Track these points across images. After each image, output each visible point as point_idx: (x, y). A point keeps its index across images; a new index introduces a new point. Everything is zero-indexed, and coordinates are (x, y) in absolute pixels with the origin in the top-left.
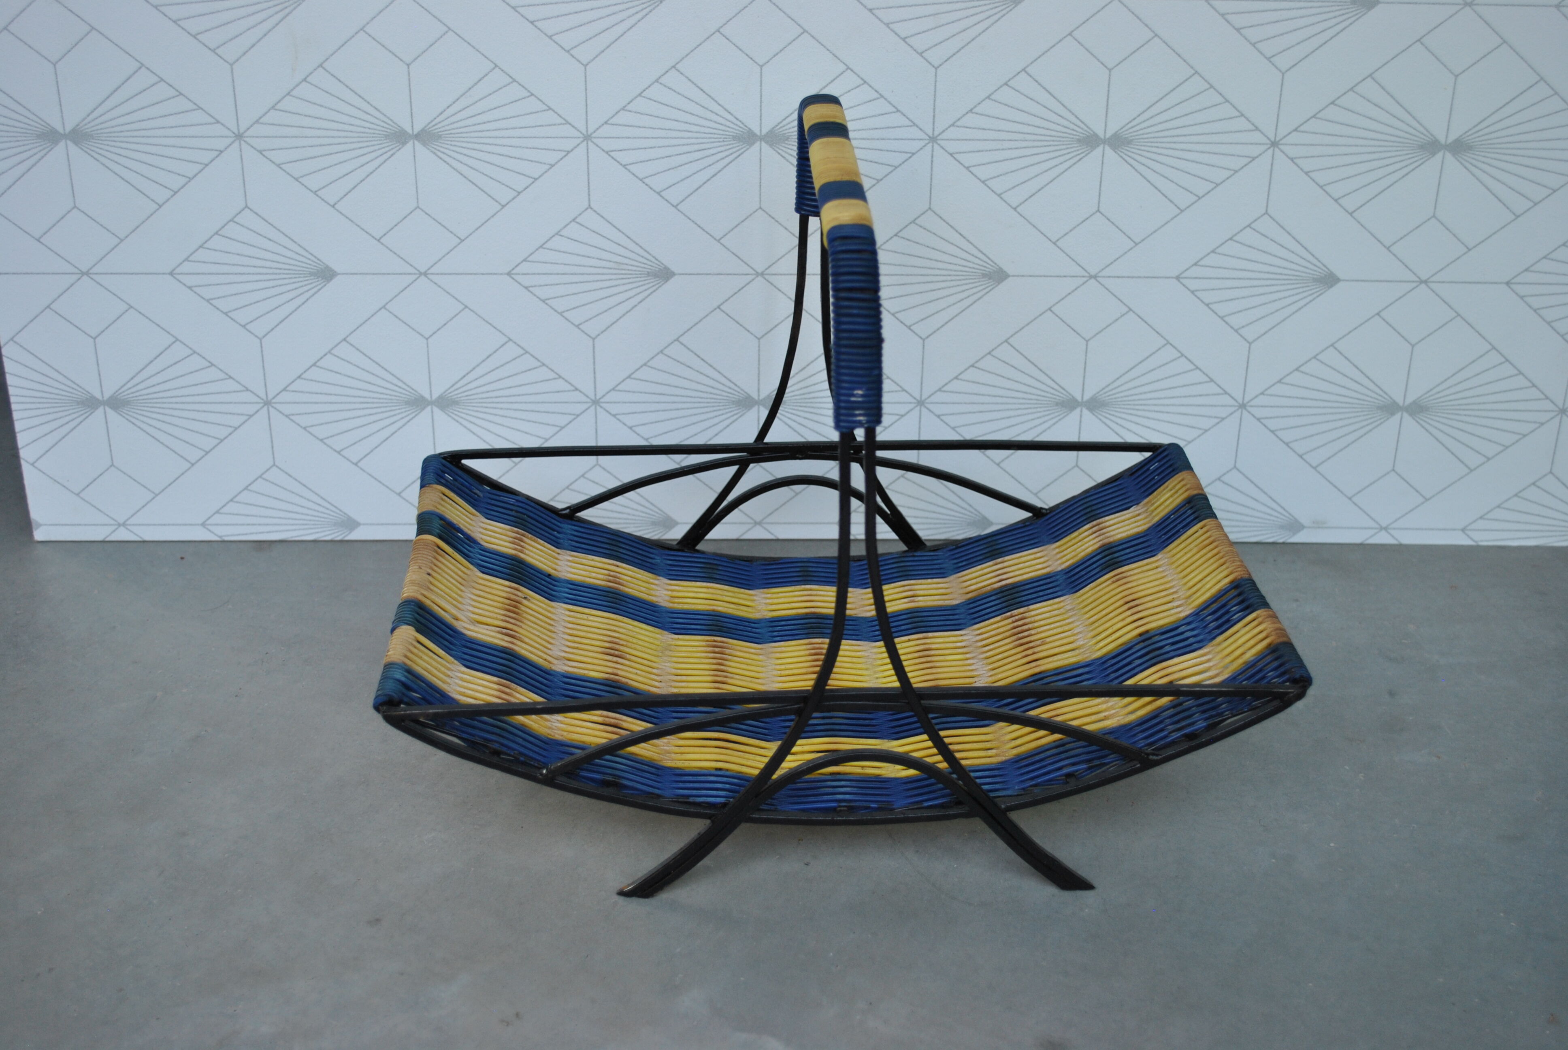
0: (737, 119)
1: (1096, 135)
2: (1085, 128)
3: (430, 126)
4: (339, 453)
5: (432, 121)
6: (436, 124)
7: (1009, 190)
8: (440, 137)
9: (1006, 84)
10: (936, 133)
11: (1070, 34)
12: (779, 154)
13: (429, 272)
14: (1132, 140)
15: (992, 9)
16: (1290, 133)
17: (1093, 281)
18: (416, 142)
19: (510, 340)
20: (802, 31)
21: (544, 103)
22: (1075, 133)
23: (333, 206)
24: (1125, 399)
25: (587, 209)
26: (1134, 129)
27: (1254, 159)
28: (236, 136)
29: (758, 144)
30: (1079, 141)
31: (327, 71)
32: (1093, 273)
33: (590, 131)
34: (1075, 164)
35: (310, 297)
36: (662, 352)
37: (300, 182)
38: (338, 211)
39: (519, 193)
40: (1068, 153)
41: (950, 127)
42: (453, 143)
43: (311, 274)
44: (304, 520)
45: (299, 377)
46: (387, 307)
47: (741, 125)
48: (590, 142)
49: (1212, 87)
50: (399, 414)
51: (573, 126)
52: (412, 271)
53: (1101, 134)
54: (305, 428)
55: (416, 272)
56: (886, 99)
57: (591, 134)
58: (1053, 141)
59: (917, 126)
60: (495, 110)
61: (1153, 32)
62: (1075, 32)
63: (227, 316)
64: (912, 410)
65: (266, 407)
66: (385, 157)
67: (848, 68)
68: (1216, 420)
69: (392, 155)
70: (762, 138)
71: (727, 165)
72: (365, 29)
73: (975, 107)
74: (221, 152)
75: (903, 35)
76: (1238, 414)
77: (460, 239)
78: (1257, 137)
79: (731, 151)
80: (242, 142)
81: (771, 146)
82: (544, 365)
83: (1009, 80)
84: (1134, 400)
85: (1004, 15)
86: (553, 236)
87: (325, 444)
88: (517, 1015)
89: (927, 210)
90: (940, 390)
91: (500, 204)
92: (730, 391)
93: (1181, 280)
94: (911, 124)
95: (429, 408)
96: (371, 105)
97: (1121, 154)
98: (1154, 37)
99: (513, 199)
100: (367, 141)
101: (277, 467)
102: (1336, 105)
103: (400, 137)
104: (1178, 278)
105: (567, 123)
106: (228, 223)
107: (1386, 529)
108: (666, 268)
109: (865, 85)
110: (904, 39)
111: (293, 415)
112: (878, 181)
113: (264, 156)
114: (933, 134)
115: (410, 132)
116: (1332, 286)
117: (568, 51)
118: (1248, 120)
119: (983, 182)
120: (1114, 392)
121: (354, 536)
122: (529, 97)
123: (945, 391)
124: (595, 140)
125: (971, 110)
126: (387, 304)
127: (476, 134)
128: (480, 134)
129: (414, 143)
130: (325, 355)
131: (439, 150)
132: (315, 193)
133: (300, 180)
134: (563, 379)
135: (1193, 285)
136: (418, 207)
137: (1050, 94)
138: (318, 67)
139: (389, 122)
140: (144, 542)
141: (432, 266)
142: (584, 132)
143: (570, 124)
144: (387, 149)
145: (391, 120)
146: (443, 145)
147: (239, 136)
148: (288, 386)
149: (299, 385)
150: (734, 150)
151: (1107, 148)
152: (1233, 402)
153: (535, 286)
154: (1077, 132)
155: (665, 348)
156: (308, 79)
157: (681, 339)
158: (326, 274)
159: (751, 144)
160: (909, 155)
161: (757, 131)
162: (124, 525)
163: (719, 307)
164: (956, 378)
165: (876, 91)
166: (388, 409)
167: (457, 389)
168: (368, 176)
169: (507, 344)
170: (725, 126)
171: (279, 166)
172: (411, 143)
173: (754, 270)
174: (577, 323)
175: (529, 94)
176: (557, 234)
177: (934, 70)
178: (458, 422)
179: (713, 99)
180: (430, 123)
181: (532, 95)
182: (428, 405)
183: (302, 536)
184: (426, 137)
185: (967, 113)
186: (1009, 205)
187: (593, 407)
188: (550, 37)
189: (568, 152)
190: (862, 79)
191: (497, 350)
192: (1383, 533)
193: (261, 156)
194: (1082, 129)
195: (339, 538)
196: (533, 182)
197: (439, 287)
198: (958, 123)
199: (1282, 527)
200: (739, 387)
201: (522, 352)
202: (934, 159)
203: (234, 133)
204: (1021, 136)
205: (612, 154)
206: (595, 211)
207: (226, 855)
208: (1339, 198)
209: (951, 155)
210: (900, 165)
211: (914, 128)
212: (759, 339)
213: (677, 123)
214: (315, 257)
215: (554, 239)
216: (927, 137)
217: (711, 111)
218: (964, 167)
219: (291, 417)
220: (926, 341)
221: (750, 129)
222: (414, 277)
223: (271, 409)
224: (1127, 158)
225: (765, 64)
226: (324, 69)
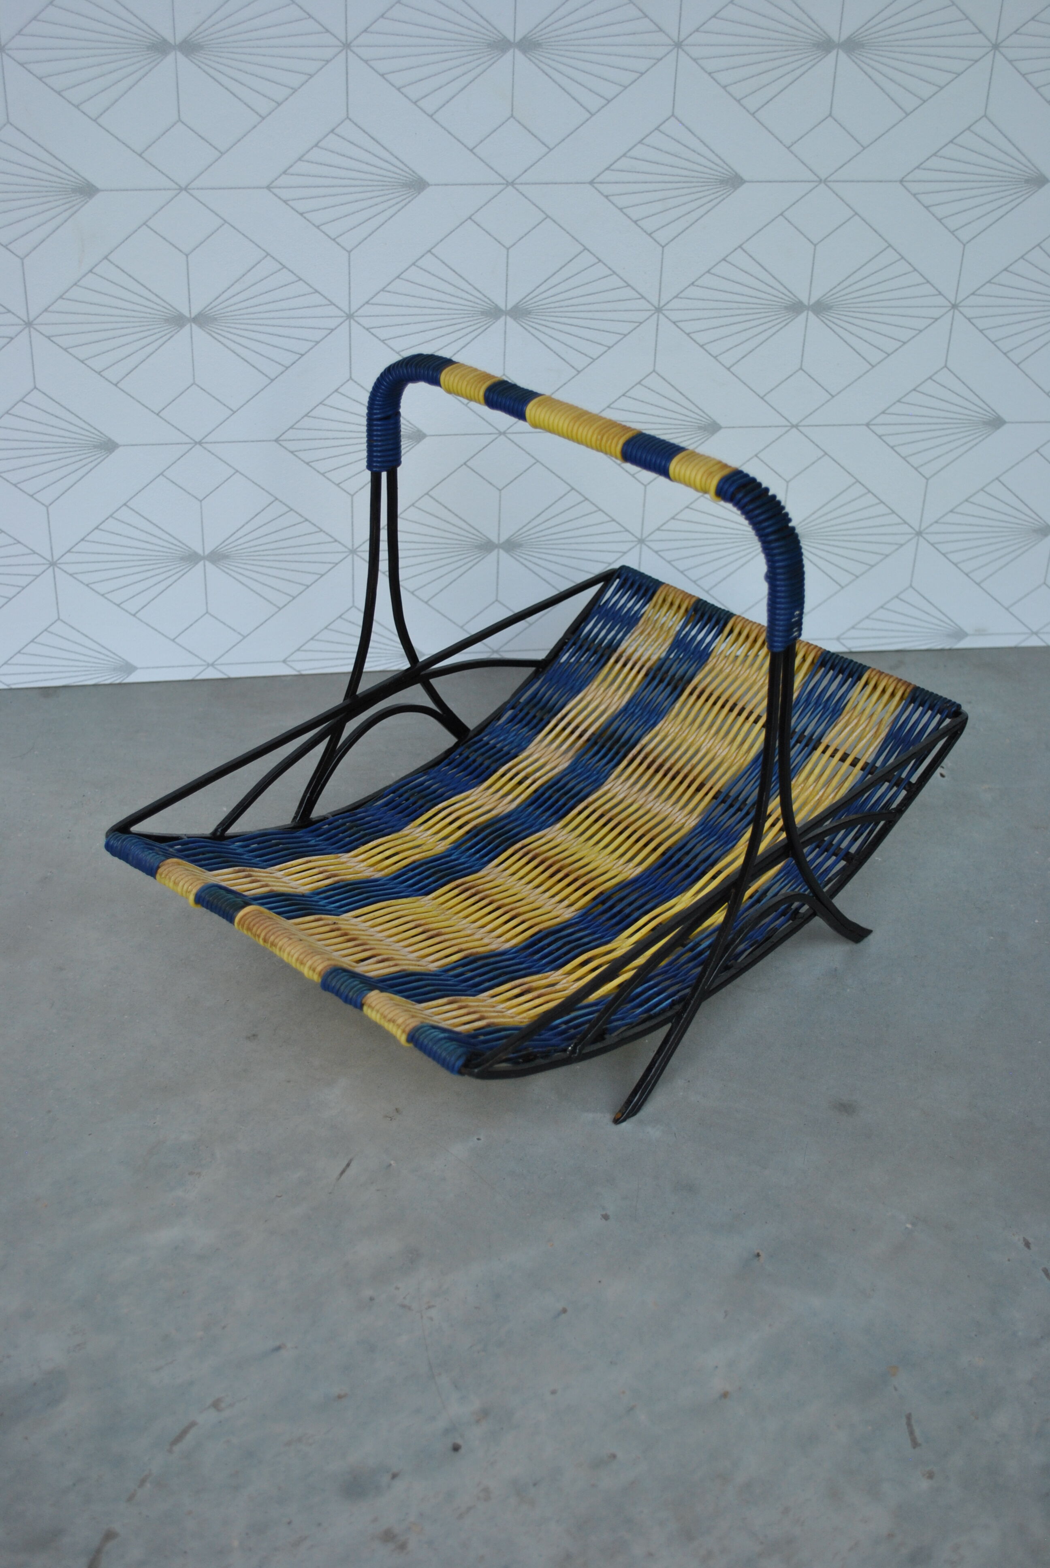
0: (485, 297)
1: (801, 302)
2: (792, 297)
3: (207, 309)
4: (118, 605)
5: (208, 306)
6: (212, 308)
7: (724, 352)
8: (216, 319)
9: (724, 259)
10: (662, 304)
11: (781, 214)
12: (522, 326)
13: (204, 441)
14: (831, 307)
15: (714, 193)
16: (968, 297)
17: (794, 430)
18: (193, 325)
19: (277, 499)
20: (544, 216)
22: (783, 301)
23: (116, 385)
24: (819, 531)
25: (348, 380)
26: (834, 296)
27: (936, 319)
28: (26, 324)
29: (503, 319)
30: (786, 308)
31: (112, 263)
32: (795, 423)
34: (781, 328)
35: (94, 468)
36: (413, 505)
37: (86, 364)
38: (120, 389)
39: (287, 368)
40: (776, 319)
41: (674, 298)
42: (227, 325)
43: (95, 447)
44: (86, 667)
45: (83, 540)
46: (165, 473)
47: (489, 302)
48: (352, 321)
49: (902, 258)
50: (174, 569)
51: (337, 307)
52: (187, 440)
53: (805, 302)
54: (87, 585)
55: (192, 441)
56: (618, 275)
58: (763, 308)
59: (645, 299)
60: (266, 294)
61: (854, 211)
62: (786, 213)
63: (16, 487)
64: (633, 547)
65: (52, 568)
66: (164, 339)
67: (585, 249)
68: (896, 547)
69: (171, 337)
71: (476, 337)
72: (148, 223)
73: (697, 280)
74: (12, 338)
75: (635, 218)
76: (914, 541)
77: (232, 410)
78: (940, 300)
79: (479, 325)
80: (32, 329)
81: (515, 319)
82: (307, 520)
83: (727, 256)
84: (826, 532)
85: (724, 199)
86: (318, 405)
87: (106, 598)
88: (397, 1110)
89: (651, 373)
90: (658, 529)
91: (269, 378)
92: (473, 537)
93: (871, 427)
94: (639, 296)
95: (202, 563)
96: (152, 293)
97: (823, 319)
98: (854, 216)
99: (282, 373)
100: (148, 325)
101: (62, 621)
102: (1008, 271)
103: (178, 321)
104: (867, 425)
105: (332, 304)
106: (18, 402)
107: (1036, 633)
108: (419, 431)
109: (600, 264)
110: (635, 222)
111: (77, 573)
112: (609, 348)
113: (52, 341)
114: (659, 305)
115: (188, 315)
116: (999, 428)
117: (334, 240)
118: (933, 286)
119: (702, 346)
121: (133, 678)
122: (297, 281)
123: (662, 530)
124: (356, 319)
125: (693, 284)
126: (165, 470)
127: (248, 316)
128: (251, 316)
129: (191, 326)
130: (107, 519)
131: (214, 332)
132: (99, 373)
133: (86, 362)
134: (324, 532)
135: (880, 430)
136: (194, 383)
137: (762, 267)
138: (104, 259)
139: (169, 307)
141: (206, 436)
142: (347, 311)
143: (334, 305)
144: (167, 332)
145: (171, 306)
146: (218, 327)
147: (29, 324)
148: (72, 548)
149: (83, 547)
150: (482, 324)
151: (811, 314)
152: (910, 530)
153: (300, 450)
154: (785, 300)
155: (417, 501)
156: (94, 271)
158: (109, 446)
159: (497, 318)
160: (637, 324)
161: (503, 307)
163: (465, 464)
164: (673, 518)
166: (164, 565)
167: (227, 545)
168: (149, 356)
169: (274, 503)
170: (474, 302)
171: (65, 350)
172: (188, 325)
173: (497, 430)
174: (337, 483)
175: (297, 279)
176: (321, 403)
177: (661, 248)
178: (228, 573)
179: (464, 279)
180: (206, 307)
181: (300, 279)
182: (200, 560)
183: (86, 680)
184: (202, 320)
186: (723, 365)
187: (350, 556)
188: (318, 227)
189: (332, 330)
190: (598, 258)
191: (265, 509)
192: (1034, 637)
193: (49, 341)
194: (789, 297)
195: (118, 682)
196: (300, 358)
197: (213, 454)
198: (681, 295)
199: (949, 636)
200: (481, 533)
201: (287, 509)
202: (659, 327)
203: (24, 321)
204: (735, 305)
205: (372, 330)
206: (355, 382)
207: (105, 986)
208: (1008, 352)
209: (674, 323)
210: (629, 333)
211: (643, 301)
212: (500, 490)
213: (430, 301)
214: (99, 431)
215: (317, 408)
216: (653, 308)
217: (462, 290)
218: (685, 333)
219: (75, 576)
220: (648, 487)
221: (496, 305)
222: (190, 446)
223: (56, 569)
224: (828, 322)
225: (512, 246)
226: (109, 261)
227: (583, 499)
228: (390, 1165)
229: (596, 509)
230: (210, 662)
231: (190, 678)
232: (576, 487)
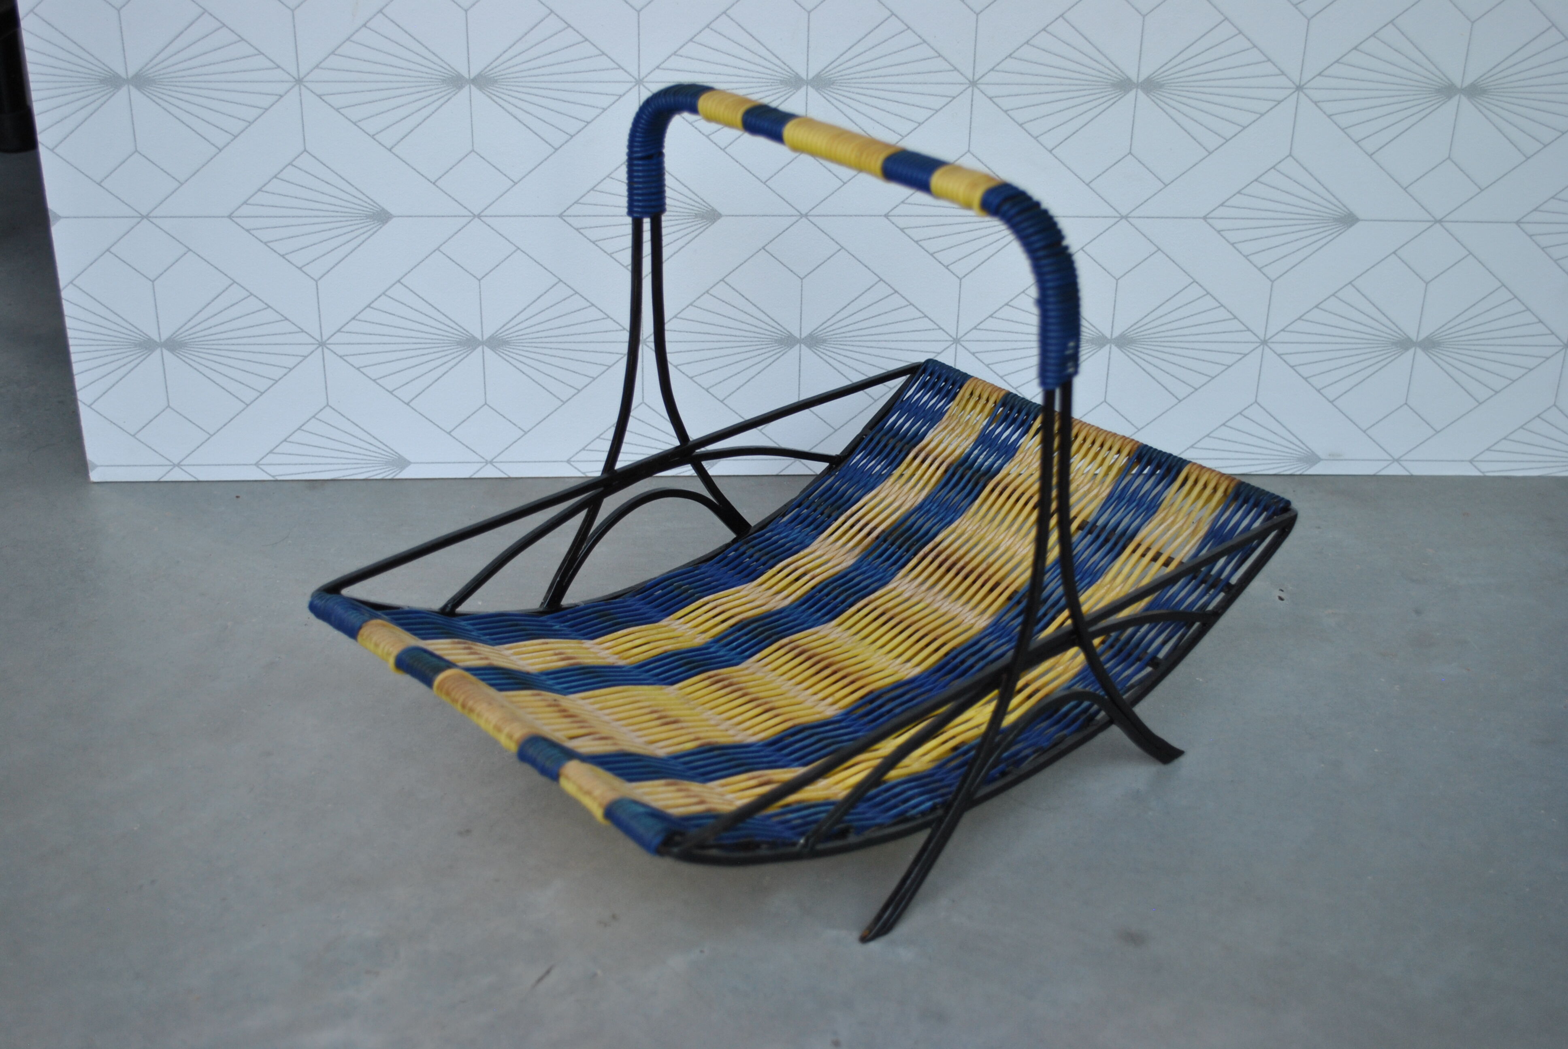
0: (785, 64)
1: (1129, 79)
2: (1120, 73)
3: (486, 70)
4: (391, 392)
5: (488, 66)
6: (493, 69)
7: (1046, 132)
8: (496, 81)
9: (1044, 29)
10: (976, 77)
12: (825, 98)
13: (482, 214)
14: (1163, 85)
16: (1314, 78)
17: (1124, 221)
18: (472, 86)
19: (560, 281)
21: (597, 48)
22: (1109, 77)
23: (390, 150)
24: (1152, 336)
26: (1166, 74)
27: (1279, 102)
28: (296, 81)
29: (804, 89)
30: (1113, 85)
31: (387, 17)
32: (1124, 213)
33: (642, 75)
34: (1109, 107)
35: (366, 240)
36: (707, 292)
37: (358, 126)
38: (394, 154)
39: (572, 136)
40: (1103, 97)
41: (989, 71)
42: (509, 88)
43: (367, 217)
44: (356, 459)
45: (354, 318)
46: (441, 249)
47: (789, 70)
48: (641, 87)
49: (1240, 32)
50: (451, 354)
51: (626, 71)
52: (466, 213)
53: (1134, 78)
54: (358, 369)
55: (470, 214)
56: (928, 44)
57: (643, 78)
58: (1088, 85)
59: (958, 71)
60: (550, 55)
63: (284, 258)
65: (320, 349)
66: (442, 101)
67: (893, 14)
68: (1240, 356)
69: (449, 99)
70: (808, 83)
73: (1014, 52)
74: (281, 96)
76: (1260, 350)
78: (1282, 81)
79: (778, 95)
80: (302, 87)
81: (817, 90)
82: (593, 305)
83: (1048, 26)
84: (1161, 337)
86: (604, 179)
87: (378, 384)
88: (614, 917)
89: (966, 153)
90: (973, 329)
91: (553, 147)
92: (773, 330)
93: (1208, 220)
94: (952, 68)
95: (480, 348)
96: (429, 51)
97: (1153, 98)
99: (566, 142)
100: (425, 86)
101: (331, 407)
102: (1358, 50)
103: (456, 82)
104: (1205, 218)
105: (620, 67)
106: (287, 166)
107: (1398, 460)
108: (713, 210)
109: (909, 31)
111: (347, 355)
112: (920, 124)
113: (323, 100)
114: (973, 79)
115: (467, 76)
116: (1351, 226)
118: (1274, 64)
119: (1021, 125)
120: (1142, 329)
121: (405, 474)
122: (582, 42)
123: (979, 329)
125: (1010, 55)
126: (441, 245)
127: (531, 79)
128: (534, 79)
129: (470, 88)
130: (380, 296)
131: (494, 95)
132: (373, 137)
133: (358, 124)
134: (612, 319)
135: (1220, 224)
136: (473, 150)
137: (1086, 38)
138: (378, 13)
139: (446, 67)
140: (199, 482)
141: (486, 209)
143: (622, 69)
144: (444, 93)
145: (449, 65)
146: (499, 90)
147: (299, 81)
148: (342, 327)
149: (353, 326)
150: (781, 94)
151: (1140, 92)
152: (1255, 339)
153: (586, 228)
154: (1111, 76)
155: (711, 288)
156: (368, 25)
157: (726, 280)
158: (382, 217)
159: (798, 88)
160: (950, 99)
161: (804, 76)
162: (179, 465)
163: (763, 248)
164: (991, 316)
165: (919, 36)
166: (440, 349)
167: (507, 330)
168: (425, 120)
169: (558, 285)
170: (773, 70)
171: (337, 110)
172: (467, 87)
173: (798, 211)
175: (583, 39)
176: (608, 176)
177: (975, 15)
178: (508, 361)
179: (761, 44)
180: (486, 68)
181: (586, 40)
182: (479, 345)
183: (355, 473)
184: (482, 81)
185: (1006, 58)
186: (1045, 147)
189: (620, 96)
190: (906, 25)
191: (548, 291)
192: (1396, 464)
193: (320, 100)
194: (1116, 73)
195: (389, 477)
196: (586, 126)
197: (493, 229)
198: (997, 68)
199: (1300, 460)
200: (782, 326)
201: (572, 292)
202: (974, 102)
203: (294, 78)
204: (1058, 81)
208: (1360, 141)
209: (990, 98)
210: (941, 108)
211: (955, 73)
212: (802, 279)
213: (726, 67)
214: (371, 200)
215: (605, 181)
216: (967, 82)
217: (760, 56)
218: (1003, 110)
219: (345, 358)
220: (963, 280)
221: (797, 74)
222: (468, 219)
223: (326, 350)
224: (1158, 102)
225: (813, 10)
226: (384, 14)
227: (893, 292)
228: (595, 975)
229: (907, 303)
230: (489, 459)
231: (467, 476)
232: (884, 278)
